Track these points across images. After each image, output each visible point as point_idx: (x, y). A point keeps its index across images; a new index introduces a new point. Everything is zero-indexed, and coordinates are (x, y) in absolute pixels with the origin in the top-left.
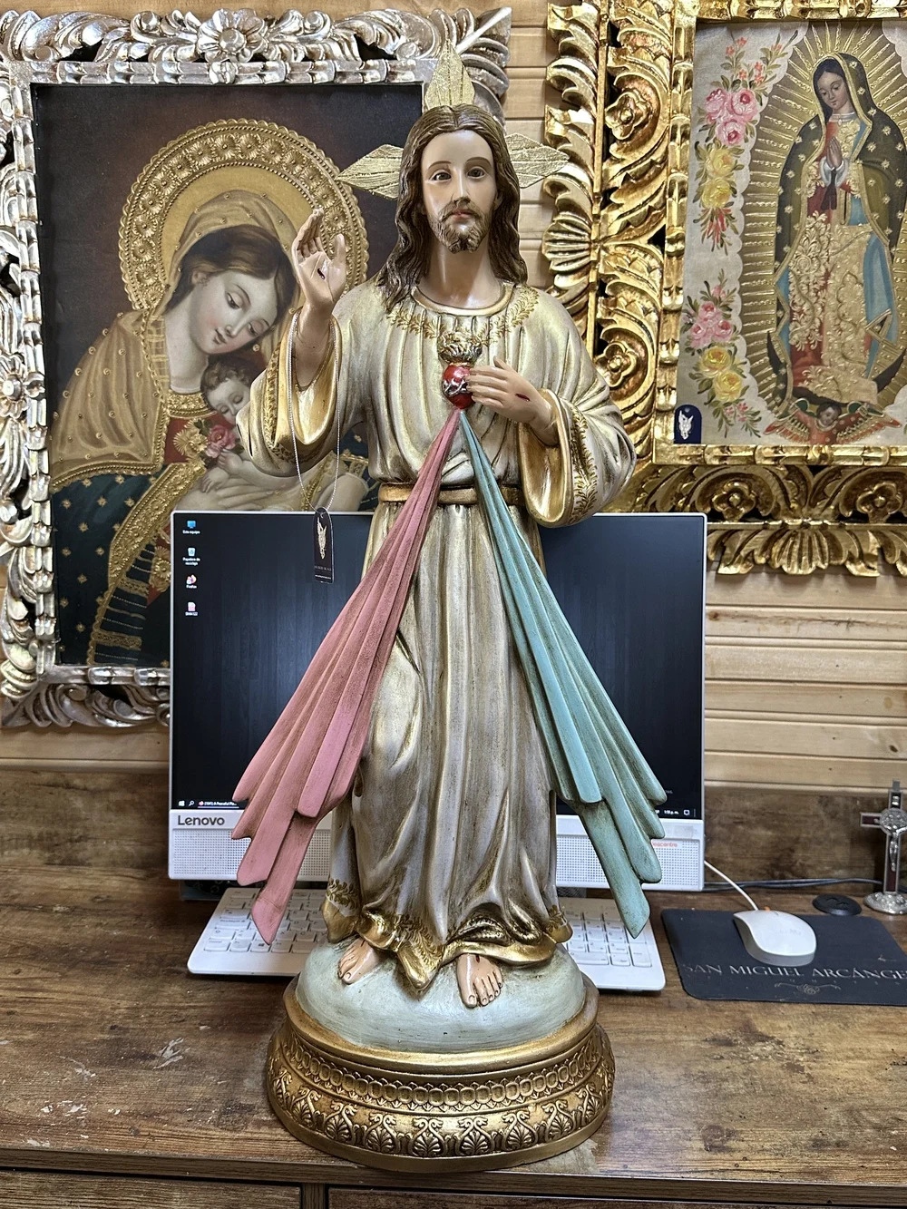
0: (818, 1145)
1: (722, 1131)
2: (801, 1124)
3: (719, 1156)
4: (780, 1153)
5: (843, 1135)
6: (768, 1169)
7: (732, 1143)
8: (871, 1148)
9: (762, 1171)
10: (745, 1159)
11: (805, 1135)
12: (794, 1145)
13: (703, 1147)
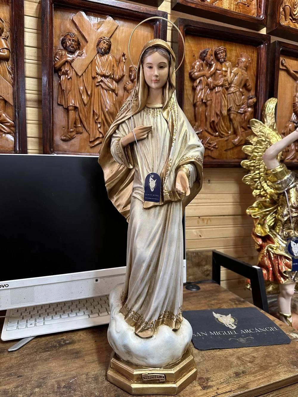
0: (237, 375)
1: (204, 379)
2: (227, 368)
3: (209, 390)
4: (227, 382)
5: (242, 368)
6: (227, 391)
7: (210, 384)
8: (254, 371)
9: (226, 392)
10: (218, 389)
11: (231, 372)
12: (230, 377)
13: (201, 388)
